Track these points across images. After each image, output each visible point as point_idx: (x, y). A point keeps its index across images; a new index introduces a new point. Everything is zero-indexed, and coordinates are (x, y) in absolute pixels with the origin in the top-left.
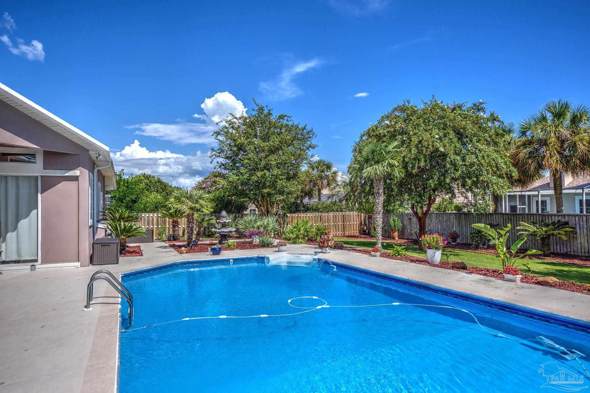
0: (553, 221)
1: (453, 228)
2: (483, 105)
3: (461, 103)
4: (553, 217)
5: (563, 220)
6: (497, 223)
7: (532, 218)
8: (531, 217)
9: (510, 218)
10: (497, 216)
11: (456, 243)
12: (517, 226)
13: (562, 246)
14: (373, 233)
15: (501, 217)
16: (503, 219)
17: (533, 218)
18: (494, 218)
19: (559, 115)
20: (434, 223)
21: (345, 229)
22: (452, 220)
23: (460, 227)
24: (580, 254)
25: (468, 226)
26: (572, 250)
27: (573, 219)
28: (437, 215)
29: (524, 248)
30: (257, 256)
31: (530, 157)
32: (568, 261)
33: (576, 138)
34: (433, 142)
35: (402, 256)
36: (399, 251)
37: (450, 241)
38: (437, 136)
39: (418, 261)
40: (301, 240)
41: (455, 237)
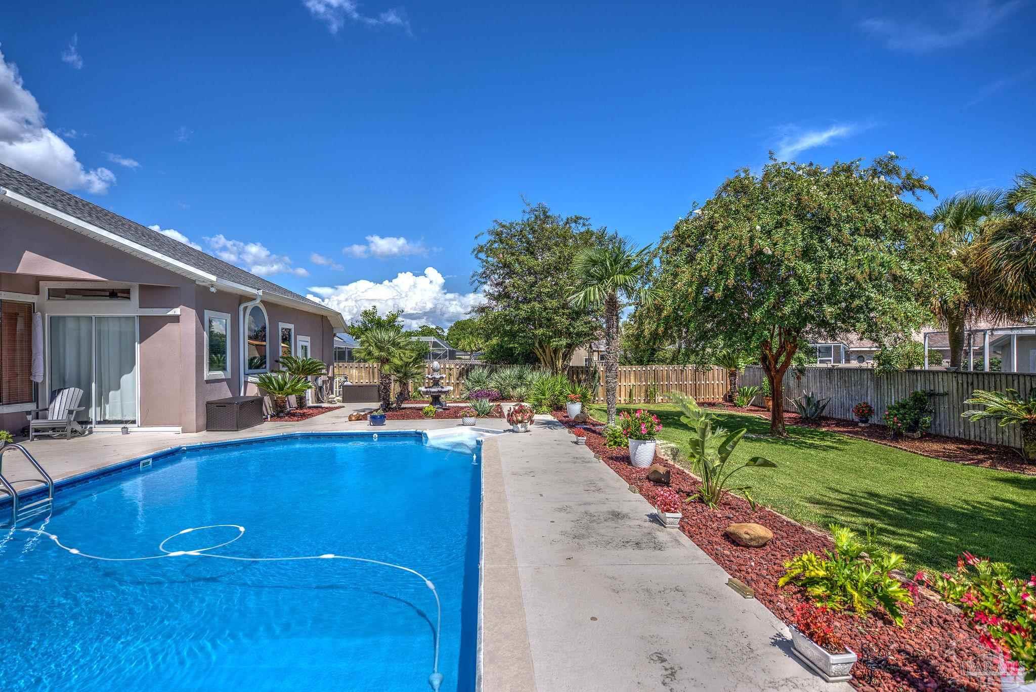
1: (867, 396)
2: (897, 163)
3: (848, 163)
6: (946, 390)
7: (1016, 382)
8: (1013, 381)
9: (970, 381)
10: (946, 377)
11: (867, 425)
12: (967, 399)
14: (738, 400)
15: (954, 378)
16: (958, 383)
17: (1019, 382)
18: (940, 380)
20: (836, 386)
21: (698, 391)
22: (866, 383)
23: (879, 396)
25: (893, 394)
28: (840, 372)
29: (997, 442)
30: (415, 430)
34: (751, 239)
35: (620, 446)
36: (616, 437)
37: (856, 419)
38: (758, 227)
39: (617, 459)
40: (545, 408)
41: (865, 412)
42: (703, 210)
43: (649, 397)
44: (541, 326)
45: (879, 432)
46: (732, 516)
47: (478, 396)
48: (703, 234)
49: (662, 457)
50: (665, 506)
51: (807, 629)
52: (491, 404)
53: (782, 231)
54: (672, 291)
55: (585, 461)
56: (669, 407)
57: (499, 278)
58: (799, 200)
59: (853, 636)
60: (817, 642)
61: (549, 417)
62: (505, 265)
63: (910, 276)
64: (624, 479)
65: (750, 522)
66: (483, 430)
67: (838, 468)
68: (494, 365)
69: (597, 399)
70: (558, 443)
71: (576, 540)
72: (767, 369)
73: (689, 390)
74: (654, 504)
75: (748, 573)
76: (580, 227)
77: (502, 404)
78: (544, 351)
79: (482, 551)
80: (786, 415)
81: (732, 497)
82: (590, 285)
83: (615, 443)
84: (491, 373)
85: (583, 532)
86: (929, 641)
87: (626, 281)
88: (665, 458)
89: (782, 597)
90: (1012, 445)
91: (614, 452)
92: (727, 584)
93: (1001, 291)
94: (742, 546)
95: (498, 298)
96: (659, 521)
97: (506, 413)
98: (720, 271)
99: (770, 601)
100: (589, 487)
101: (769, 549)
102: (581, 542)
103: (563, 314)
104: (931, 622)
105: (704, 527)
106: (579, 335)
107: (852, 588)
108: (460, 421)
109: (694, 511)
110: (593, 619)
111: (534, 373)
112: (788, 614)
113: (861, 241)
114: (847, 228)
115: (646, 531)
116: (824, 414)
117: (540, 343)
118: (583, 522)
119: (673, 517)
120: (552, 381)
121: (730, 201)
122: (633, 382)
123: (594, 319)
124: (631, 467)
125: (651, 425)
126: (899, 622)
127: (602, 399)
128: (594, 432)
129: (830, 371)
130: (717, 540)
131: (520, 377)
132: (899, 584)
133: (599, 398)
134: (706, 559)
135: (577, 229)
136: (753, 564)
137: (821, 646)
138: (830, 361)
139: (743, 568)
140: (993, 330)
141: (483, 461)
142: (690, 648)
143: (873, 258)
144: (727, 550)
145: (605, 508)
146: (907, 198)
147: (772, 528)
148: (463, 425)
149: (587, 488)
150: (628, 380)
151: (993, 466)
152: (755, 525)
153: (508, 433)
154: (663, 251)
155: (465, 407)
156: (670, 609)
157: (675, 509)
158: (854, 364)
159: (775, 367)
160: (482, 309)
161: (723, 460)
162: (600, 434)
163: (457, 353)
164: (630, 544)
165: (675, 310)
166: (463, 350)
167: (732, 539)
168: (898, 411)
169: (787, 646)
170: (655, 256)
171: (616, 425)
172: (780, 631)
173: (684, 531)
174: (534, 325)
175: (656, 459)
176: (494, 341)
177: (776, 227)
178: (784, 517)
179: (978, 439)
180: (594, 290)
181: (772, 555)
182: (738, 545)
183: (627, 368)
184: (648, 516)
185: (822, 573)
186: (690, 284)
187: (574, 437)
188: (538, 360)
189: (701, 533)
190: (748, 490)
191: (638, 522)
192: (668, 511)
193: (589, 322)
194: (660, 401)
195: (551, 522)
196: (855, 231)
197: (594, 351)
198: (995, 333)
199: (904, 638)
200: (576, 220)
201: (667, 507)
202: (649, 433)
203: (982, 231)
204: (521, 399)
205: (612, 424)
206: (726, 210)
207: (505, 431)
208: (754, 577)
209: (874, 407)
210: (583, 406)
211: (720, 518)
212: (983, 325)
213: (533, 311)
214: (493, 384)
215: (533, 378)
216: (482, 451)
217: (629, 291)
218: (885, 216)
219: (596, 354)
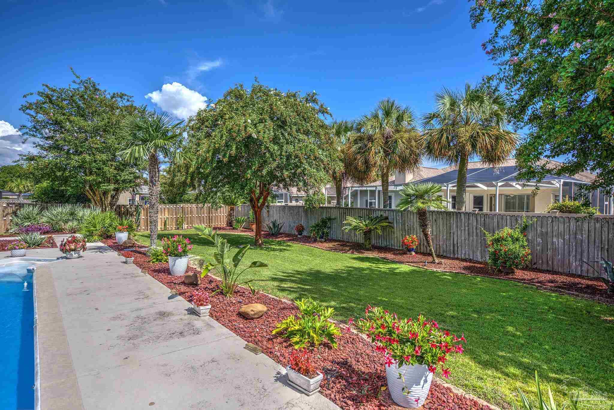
0: (377, 215)
1: (301, 221)
2: (316, 97)
3: (294, 92)
4: (377, 212)
5: (384, 215)
6: (335, 217)
8: (359, 211)
9: (344, 212)
10: (335, 210)
11: (302, 236)
12: (344, 221)
13: (383, 240)
14: (235, 225)
15: (338, 211)
16: (340, 213)
18: (333, 211)
19: (387, 114)
21: (211, 220)
23: (307, 221)
24: (396, 248)
25: (313, 220)
26: (390, 244)
27: (392, 214)
28: (289, 208)
29: (354, 241)
31: (359, 152)
32: (382, 255)
33: (397, 136)
34: (246, 127)
35: (161, 261)
36: (158, 256)
37: (297, 234)
38: (249, 121)
39: (159, 271)
40: (96, 237)
41: (300, 230)
42: (216, 105)
43: (179, 225)
44: (91, 173)
45: (307, 240)
46: (241, 300)
47: (28, 230)
48: (217, 120)
49: (192, 266)
50: (199, 302)
51: (297, 367)
52: (43, 236)
53: (262, 125)
54: (196, 156)
55: (133, 276)
56: (192, 232)
57: (50, 132)
58: (271, 109)
59: (316, 362)
60: (302, 374)
61: (100, 244)
62: (57, 123)
63: (322, 157)
64: (166, 285)
65: (252, 303)
66: (34, 260)
67: (291, 261)
68: (45, 204)
69: (139, 228)
70: (109, 264)
71: (132, 341)
72: (253, 207)
73: (205, 220)
74: (190, 301)
75: (255, 337)
76: (124, 101)
77: (53, 236)
78: (94, 193)
79: (37, 372)
80: (262, 233)
81: (240, 287)
82: (136, 145)
83: (157, 260)
84: (41, 211)
85: (137, 333)
86: (349, 353)
87: (165, 145)
88: (195, 267)
89: (277, 348)
90: (360, 242)
91: (157, 266)
92: (244, 348)
93: (356, 168)
94: (249, 319)
95: (50, 149)
96: (195, 313)
97: (58, 245)
98: (227, 146)
99: (271, 352)
100: (139, 296)
101: (265, 318)
102: (135, 342)
103: (112, 165)
104: (348, 341)
105: (225, 311)
106: (124, 181)
107: (313, 333)
108: (9, 253)
109: (218, 301)
110: (152, 404)
111: (85, 210)
112: (281, 358)
113: (301, 137)
114: (294, 128)
115: (186, 322)
116: (281, 231)
117: (90, 187)
118: (136, 325)
119: (205, 309)
120: (102, 216)
121: (233, 102)
122: (167, 216)
123: (137, 171)
124: (170, 276)
125: (185, 246)
126: (335, 346)
127: (143, 228)
128: (140, 253)
129: (284, 207)
130: (234, 318)
131: (72, 214)
132: (334, 325)
133: (141, 228)
134: (229, 334)
135: (121, 103)
136: (258, 330)
137: (305, 375)
138: (282, 201)
139: (253, 334)
140: (352, 187)
141: (35, 287)
142: (227, 402)
143: (307, 146)
144: (241, 324)
145: (153, 311)
146: (321, 116)
147: (265, 303)
148: (11, 257)
149: (137, 297)
150: (163, 214)
151: (353, 253)
152: (256, 304)
153: (60, 260)
154: (190, 128)
155: (14, 241)
156: (210, 377)
157: (207, 303)
158: (294, 203)
159: (257, 205)
160: (31, 158)
161: (236, 266)
162: (145, 254)
163: (4, 194)
164: (176, 334)
165: (198, 168)
166: (11, 191)
167: (244, 316)
168: (315, 228)
169: (284, 380)
170: (184, 131)
171: (158, 247)
172: (280, 371)
173: (212, 317)
174: (85, 172)
175: (188, 269)
176: (45, 184)
177: (259, 122)
178: (270, 296)
179: (347, 240)
180: (139, 150)
181: (267, 321)
182: (247, 319)
183: (163, 206)
184: (186, 310)
185: (297, 327)
186: (208, 152)
187: (123, 259)
188: (89, 201)
189: (223, 316)
190: (251, 282)
191: (179, 317)
192: (202, 305)
193: (134, 173)
194: (186, 228)
195: (108, 330)
196: (298, 131)
197: (136, 194)
198: (353, 189)
199: (338, 355)
200: (122, 96)
201: (201, 302)
202: (184, 251)
203: (349, 139)
204: (73, 231)
205: (153, 247)
206: (230, 107)
207: (58, 259)
208: (259, 338)
209: (305, 227)
210: (129, 234)
211: (234, 303)
212: (349, 185)
213: (84, 161)
214: (44, 219)
215: (84, 215)
216: (34, 278)
217: (166, 152)
218: (312, 125)
219: (138, 196)
